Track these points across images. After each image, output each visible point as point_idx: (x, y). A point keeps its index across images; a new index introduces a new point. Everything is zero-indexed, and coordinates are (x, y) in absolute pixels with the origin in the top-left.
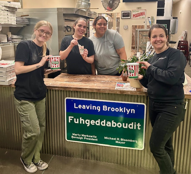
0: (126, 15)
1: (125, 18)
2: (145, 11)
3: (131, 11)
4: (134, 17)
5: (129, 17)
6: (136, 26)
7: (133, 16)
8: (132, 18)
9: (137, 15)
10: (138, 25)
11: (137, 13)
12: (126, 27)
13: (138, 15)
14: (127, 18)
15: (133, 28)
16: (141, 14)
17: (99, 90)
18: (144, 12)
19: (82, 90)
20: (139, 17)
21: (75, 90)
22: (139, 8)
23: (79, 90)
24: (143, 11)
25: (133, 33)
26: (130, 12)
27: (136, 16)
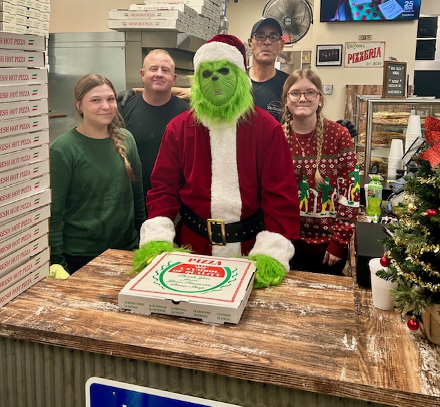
0: (329, 56)
1: (326, 63)
2: (382, 46)
3: (344, 45)
4: (351, 61)
5: (338, 63)
6: (356, 87)
7: (349, 59)
8: (346, 64)
9: (359, 56)
10: (361, 83)
11: (359, 50)
12: (328, 90)
13: (362, 57)
14: (331, 63)
15: (347, 92)
16: (371, 53)
17: (221, 364)
18: (379, 48)
19: (154, 358)
20: (365, 62)
21: (123, 353)
22: (364, 38)
23: (143, 357)
24: (377, 46)
25: (347, 105)
26: (340, 48)
27: (357, 60)
